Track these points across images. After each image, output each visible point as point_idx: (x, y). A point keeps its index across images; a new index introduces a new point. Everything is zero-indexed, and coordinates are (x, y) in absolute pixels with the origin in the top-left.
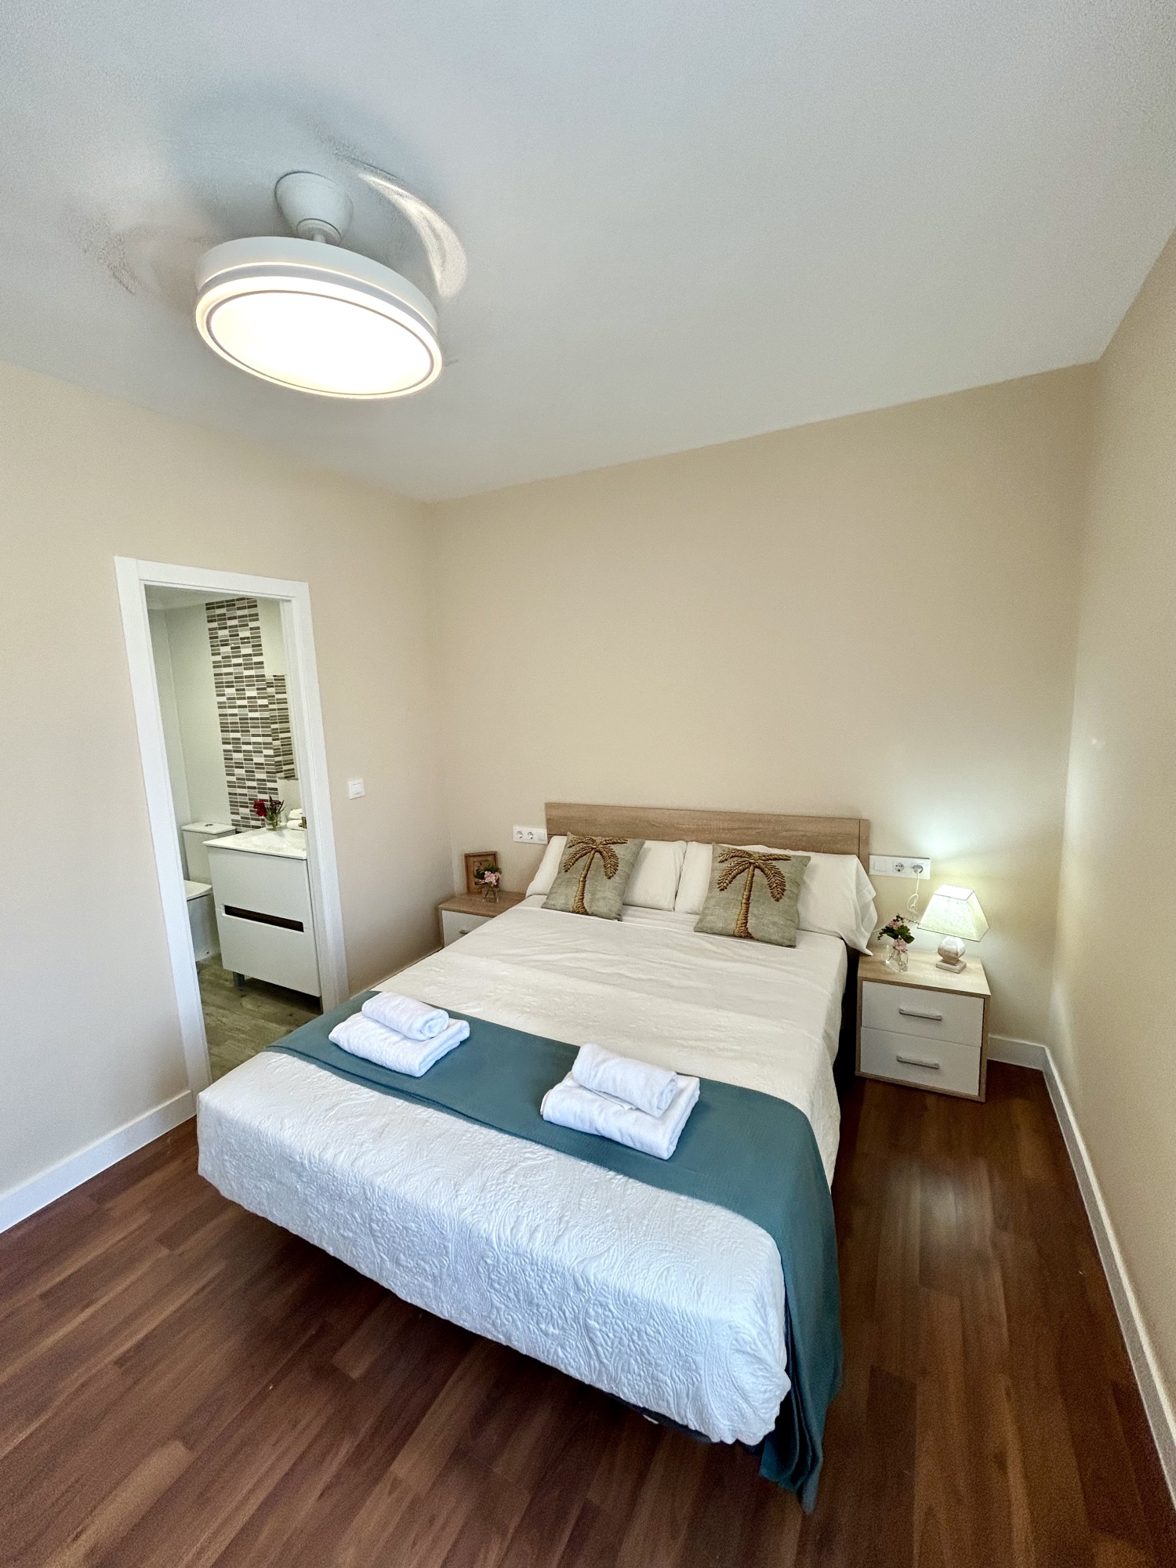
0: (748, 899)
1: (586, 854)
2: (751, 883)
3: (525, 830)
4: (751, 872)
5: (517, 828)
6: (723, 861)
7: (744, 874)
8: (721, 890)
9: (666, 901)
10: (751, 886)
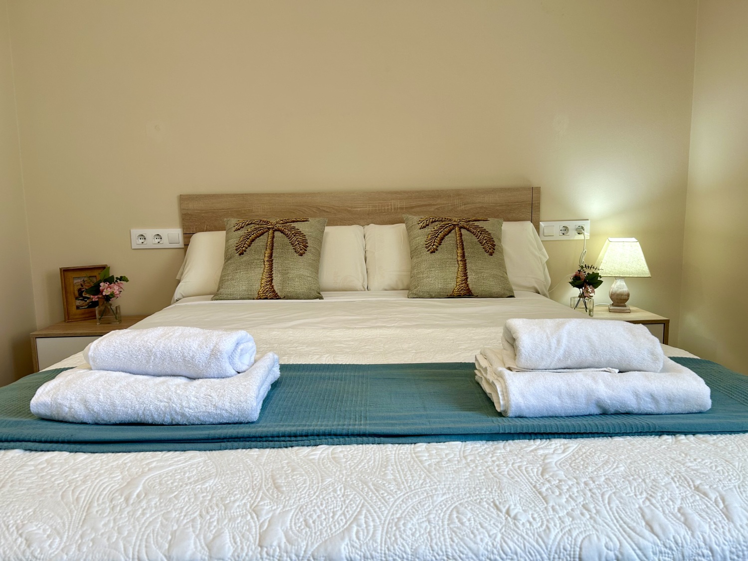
0: (463, 256)
1: (262, 234)
2: (462, 242)
3: (150, 233)
4: (458, 233)
5: (135, 232)
6: (424, 227)
7: (452, 234)
8: (432, 252)
9: (358, 281)
10: (463, 245)
